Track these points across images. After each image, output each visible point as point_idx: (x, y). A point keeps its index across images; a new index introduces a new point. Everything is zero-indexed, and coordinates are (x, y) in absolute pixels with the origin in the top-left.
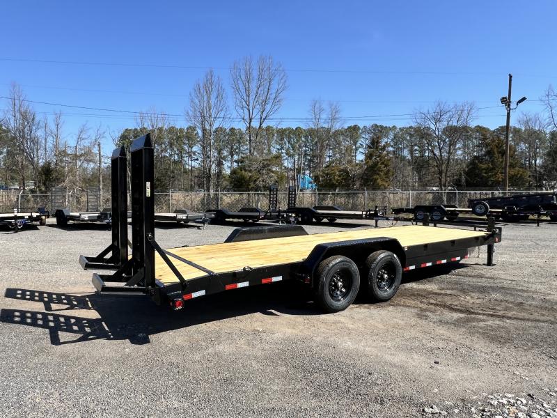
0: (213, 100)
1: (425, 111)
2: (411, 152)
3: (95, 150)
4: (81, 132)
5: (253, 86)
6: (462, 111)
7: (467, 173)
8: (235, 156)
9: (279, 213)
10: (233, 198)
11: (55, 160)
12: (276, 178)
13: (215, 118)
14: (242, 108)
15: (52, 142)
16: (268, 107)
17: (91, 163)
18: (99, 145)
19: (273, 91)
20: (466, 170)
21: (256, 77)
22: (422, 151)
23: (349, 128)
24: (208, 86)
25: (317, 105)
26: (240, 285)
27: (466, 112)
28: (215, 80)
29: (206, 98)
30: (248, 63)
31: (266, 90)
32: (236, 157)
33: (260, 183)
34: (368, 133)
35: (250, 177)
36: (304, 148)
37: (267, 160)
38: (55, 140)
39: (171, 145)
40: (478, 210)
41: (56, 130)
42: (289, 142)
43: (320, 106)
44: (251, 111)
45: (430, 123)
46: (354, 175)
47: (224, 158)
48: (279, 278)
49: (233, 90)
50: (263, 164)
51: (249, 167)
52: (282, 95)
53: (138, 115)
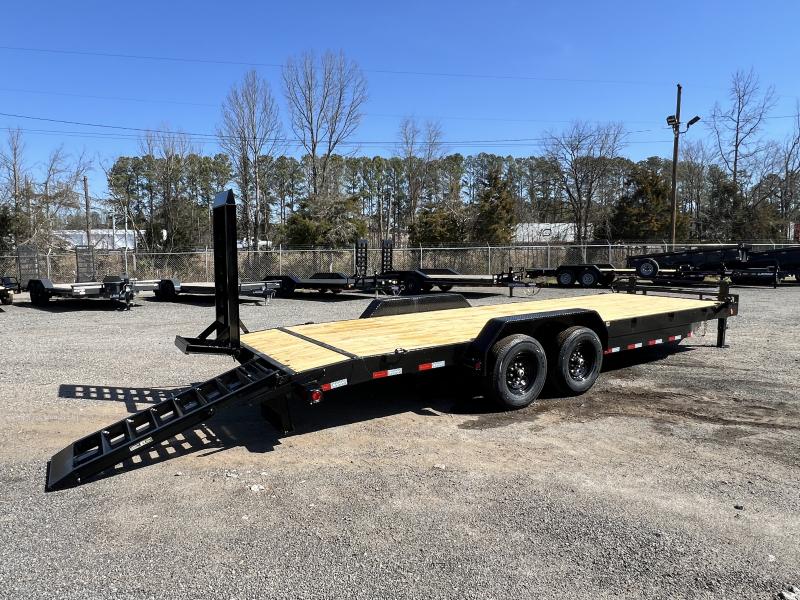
0: (258, 114)
1: (558, 134)
2: (531, 193)
3: (78, 189)
4: (54, 160)
5: (317, 94)
6: (607, 135)
7: (612, 220)
8: (287, 197)
9: (375, 280)
10: (291, 257)
11: (14, 204)
12: (355, 229)
13: (262, 139)
14: (302, 127)
15: (7, 175)
16: (340, 126)
17: (72, 209)
18: (85, 180)
19: (347, 103)
20: (612, 215)
21: (321, 83)
22: (546, 192)
23: (448, 158)
24: (250, 94)
25: (410, 126)
26: (391, 373)
27: (612, 137)
28: (259, 84)
29: (247, 111)
30: (308, 61)
31: (337, 101)
32: (288, 199)
33: (331, 236)
34: (474, 166)
35: (318, 227)
36: (385, 187)
37: (341, 203)
38: (12, 173)
39: (192, 180)
40: (644, 271)
41: (12, 158)
42: (364, 178)
43: (413, 127)
44: (314, 132)
45: (565, 152)
46: (463, 223)
47: (272, 201)
48: (441, 364)
49: (287, 101)
50: (336, 208)
51: (315, 213)
52: (360, 109)
53: (143, 133)
